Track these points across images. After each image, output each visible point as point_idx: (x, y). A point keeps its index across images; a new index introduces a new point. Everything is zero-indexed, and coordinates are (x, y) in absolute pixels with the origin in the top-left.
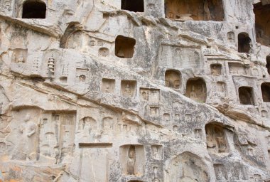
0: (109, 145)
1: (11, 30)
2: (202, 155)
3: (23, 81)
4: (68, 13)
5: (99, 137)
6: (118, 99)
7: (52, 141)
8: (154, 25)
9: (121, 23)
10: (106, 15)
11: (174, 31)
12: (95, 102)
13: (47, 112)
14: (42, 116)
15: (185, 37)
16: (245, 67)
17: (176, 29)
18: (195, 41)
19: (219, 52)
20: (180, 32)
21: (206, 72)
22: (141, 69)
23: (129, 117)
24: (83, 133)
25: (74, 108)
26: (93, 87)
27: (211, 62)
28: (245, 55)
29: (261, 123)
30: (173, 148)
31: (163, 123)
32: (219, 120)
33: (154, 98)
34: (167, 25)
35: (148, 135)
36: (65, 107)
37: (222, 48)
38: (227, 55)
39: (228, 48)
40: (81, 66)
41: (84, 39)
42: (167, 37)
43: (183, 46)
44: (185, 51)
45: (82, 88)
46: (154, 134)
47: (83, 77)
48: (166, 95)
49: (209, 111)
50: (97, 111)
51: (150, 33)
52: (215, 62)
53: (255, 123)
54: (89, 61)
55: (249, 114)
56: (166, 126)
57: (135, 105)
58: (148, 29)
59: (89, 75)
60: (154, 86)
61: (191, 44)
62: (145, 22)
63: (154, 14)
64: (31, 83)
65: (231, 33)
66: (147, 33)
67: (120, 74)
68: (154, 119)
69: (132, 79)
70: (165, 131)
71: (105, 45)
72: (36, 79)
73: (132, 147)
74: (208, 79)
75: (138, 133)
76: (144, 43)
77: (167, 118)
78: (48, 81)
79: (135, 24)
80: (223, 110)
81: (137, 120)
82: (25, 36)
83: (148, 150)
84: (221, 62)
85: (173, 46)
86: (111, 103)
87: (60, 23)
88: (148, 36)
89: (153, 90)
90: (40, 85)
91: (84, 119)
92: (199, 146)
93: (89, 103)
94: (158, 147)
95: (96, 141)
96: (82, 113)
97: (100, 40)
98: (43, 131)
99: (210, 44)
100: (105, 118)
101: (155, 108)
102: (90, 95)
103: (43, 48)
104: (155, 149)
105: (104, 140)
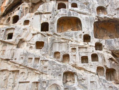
0: (29, 82)
1: (3, 44)
2: (60, 85)
3: (4, 61)
4: (19, 36)
5: (26, 79)
6: (32, 65)
7: (12, 81)
8: (52, 36)
9: (38, 37)
10: (34, 35)
11: (60, 37)
12: (25, 67)
13: (10, 71)
14: (9, 73)
15: (63, 39)
16: (86, 48)
17: (60, 36)
18: (67, 40)
19: (75, 43)
20: (61, 37)
21: (70, 52)
22: (44, 53)
23: (36, 72)
24: (21, 78)
25: (19, 69)
26: (25, 61)
27: (72, 47)
28: (86, 43)
29: (89, 70)
30: (50, 82)
31: (48, 73)
32: (70, 70)
33: (46, 64)
34: (57, 35)
35: (42, 78)
36: (16, 69)
37: (77, 42)
38: (78, 44)
39: (79, 41)
40: (22, 54)
41: (25, 44)
42: (57, 39)
43: (62, 42)
44: (63, 44)
45: (21, 62)
46: (44, 77)
47: (22, 58)
48: (50, 62)
49: (66, 67)
50: (26, 70)
51: (50, 39)
52: (73, 47)
53: (87, 71)
54: (25, 52)
55: (84, 67)
56: (49, 74)
57: (37, 67)
58: (49, 37)
59: (24, 57)
60: (46, 59)
61: (65, 41)
62: (48, 35)
63: (52, 31)
64: (6, 61)
65: (81, 35)
66: (48, 39)
67: (35, 56)
68: (45, 71)
69: (38, 57)
70: (48, 76)
71: (32, 46)
72: (8, 60)
73: (37, 83)
74: (70, 54)
75: (39, 77)
76: (47, 43)
77: (49, 71)
78: (11, 61)
79: (45, 36)
80: (75, 66)
81: (38, 72)
82: (6, 45)
83: (41, 83)
84: (75, 47)
85: (59, 42)
86: (30, 67)
87: (16, 40)
88: (49, 40)
89: (46, 61)
90: (9, 62)
91: (22, 73)
92: (60, 81)
93: (23, 67)
94: (45, 82)
95: (24, 81)
96: (21, 71)
97: (30, 44)
98: (9, 78)
99: (72, 40)
100: (29, 72)
101: (46, 67)
102: (23, 64)
103: (11, 49)
104: (44, 83)
105: (27, 80)
